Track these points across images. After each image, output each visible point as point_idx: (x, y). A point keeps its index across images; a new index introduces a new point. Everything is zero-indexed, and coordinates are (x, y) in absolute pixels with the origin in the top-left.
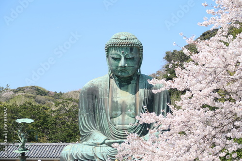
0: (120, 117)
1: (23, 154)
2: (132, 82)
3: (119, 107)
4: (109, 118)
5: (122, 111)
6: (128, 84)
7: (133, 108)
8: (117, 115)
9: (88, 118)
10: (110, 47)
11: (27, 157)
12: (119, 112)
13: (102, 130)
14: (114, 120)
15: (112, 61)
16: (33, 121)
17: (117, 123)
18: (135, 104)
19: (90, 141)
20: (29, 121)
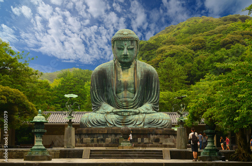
0: (123, 93)
1: (70, 120)
2: (131, 66)
3: (122, 85)
4: (115, 93)
5: (124, 88)
6: (129, 68)
7: (133, 85)
8: (121, 91)
9: (98, 94)
10: (116, 40)
11: (73, 122)
12: (122, 89)
13: (109, 102)
14: (119, 95)
15: (117, 51)
16: (77, 96)
17: (121, 97)
18: (134, 83)
19: (101, 110)
20: (75, 96)
